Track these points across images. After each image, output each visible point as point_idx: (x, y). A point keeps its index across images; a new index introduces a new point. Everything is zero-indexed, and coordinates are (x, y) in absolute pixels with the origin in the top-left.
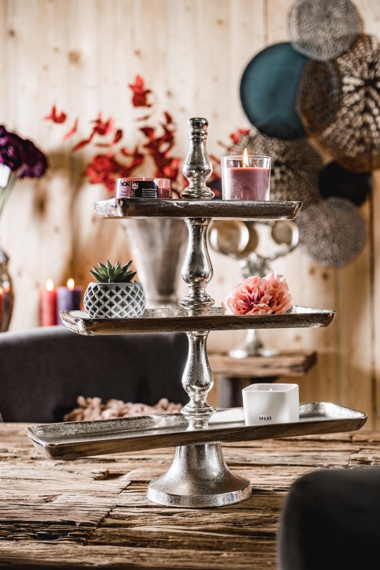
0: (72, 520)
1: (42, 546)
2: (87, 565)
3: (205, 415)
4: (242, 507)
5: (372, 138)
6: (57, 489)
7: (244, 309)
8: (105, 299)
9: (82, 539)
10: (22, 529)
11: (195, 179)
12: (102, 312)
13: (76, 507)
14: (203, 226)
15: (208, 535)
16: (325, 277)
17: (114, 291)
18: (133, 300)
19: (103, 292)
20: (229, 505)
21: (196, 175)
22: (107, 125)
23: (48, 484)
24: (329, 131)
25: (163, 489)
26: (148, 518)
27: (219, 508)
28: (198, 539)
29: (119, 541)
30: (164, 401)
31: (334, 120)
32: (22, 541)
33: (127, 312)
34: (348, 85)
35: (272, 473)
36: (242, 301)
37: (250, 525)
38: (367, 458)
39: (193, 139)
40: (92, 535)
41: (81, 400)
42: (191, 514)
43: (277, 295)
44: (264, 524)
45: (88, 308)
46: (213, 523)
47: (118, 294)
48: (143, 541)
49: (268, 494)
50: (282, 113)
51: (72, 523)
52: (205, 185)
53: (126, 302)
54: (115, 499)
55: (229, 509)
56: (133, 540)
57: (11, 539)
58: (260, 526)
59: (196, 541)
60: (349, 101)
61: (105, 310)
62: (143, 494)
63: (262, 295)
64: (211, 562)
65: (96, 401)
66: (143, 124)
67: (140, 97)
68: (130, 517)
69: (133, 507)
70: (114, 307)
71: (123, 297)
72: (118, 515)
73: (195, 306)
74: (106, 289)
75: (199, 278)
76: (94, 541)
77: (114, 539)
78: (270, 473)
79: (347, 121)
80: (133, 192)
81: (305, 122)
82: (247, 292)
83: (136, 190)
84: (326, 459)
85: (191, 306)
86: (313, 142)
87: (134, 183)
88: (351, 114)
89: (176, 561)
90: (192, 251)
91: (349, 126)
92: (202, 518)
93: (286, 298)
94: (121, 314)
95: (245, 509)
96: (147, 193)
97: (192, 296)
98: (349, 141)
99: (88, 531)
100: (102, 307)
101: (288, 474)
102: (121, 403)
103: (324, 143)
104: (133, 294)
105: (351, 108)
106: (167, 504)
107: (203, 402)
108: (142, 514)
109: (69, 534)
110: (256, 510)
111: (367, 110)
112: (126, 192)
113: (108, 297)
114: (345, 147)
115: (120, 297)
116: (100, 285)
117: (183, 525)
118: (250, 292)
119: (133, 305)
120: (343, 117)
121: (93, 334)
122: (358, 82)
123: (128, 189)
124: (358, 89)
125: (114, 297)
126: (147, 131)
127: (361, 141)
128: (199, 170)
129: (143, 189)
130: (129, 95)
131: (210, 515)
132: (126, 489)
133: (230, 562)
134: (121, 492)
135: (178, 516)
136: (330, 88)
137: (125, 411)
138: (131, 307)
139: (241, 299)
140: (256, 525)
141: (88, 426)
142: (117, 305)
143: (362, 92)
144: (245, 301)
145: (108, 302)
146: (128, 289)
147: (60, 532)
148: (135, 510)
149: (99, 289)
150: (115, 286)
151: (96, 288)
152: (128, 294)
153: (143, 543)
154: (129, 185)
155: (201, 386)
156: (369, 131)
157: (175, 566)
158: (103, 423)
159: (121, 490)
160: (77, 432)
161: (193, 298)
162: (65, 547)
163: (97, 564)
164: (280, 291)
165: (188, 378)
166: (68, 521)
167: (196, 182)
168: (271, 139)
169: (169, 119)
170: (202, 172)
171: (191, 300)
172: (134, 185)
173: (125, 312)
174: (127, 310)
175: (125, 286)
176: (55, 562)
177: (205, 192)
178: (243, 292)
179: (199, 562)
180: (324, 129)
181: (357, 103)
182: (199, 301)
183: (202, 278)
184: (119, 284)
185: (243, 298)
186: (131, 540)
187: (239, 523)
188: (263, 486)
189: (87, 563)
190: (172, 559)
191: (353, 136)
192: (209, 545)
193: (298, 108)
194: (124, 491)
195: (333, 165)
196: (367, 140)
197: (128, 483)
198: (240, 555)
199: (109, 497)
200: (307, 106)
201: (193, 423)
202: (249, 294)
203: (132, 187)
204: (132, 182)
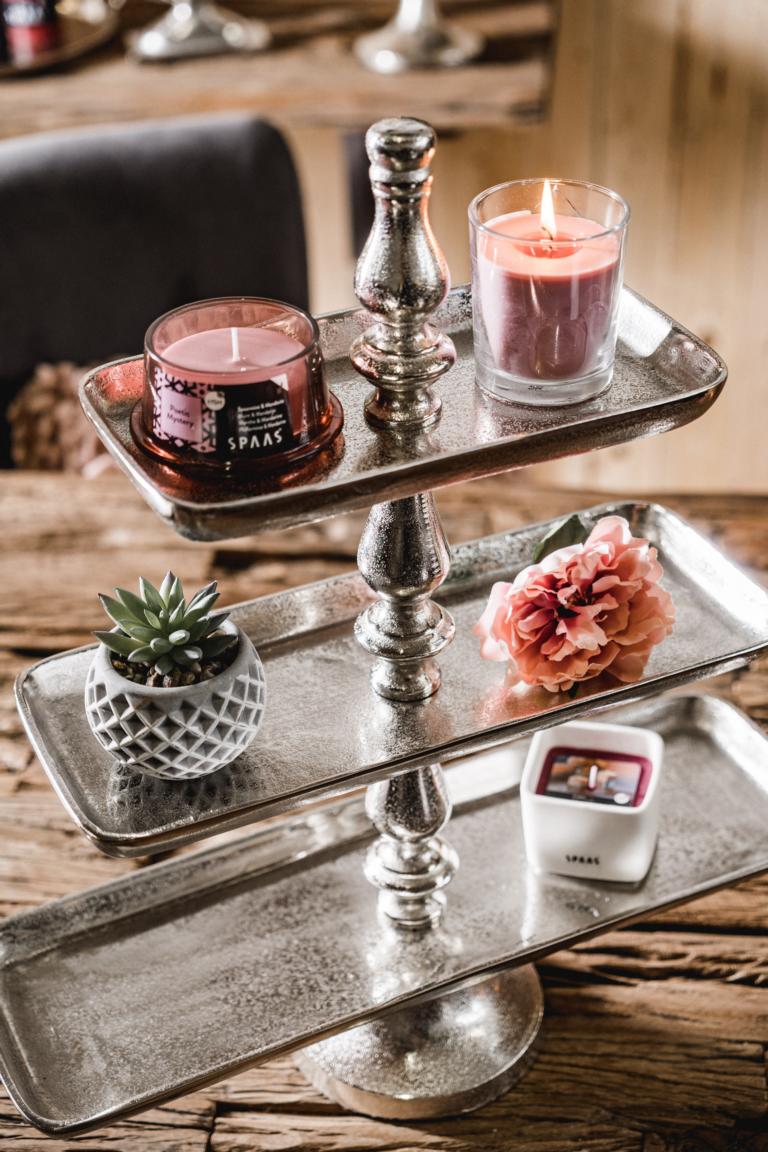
11: (396, 324)
12: (147, 764)
17: (177, 716)
18: (236, 724)
19: (143, 717)
21: (398, 312)
33: (220, 757)
36: (530, 618)
39: (388, 200)
43: (630, 591)
47: (191, 725)
61: (155, 762)
70: (180, 757)
71: (205, 729)
74: (152, 708)
80: (211, 417)
82: (545, 589)
83: (217, 412)
87: (210, 388)
93: (656, 599)
94: (201, 767)
96: (255, 418)
104: (232, 709)
112: (187, 414)
115: (196, 730)
116: (133, 695)
119: (234, 735)
123: (192, 406)
125: (179, 733)
128: (408, 297)
129: (239, 409)
142: (189, 753)
150: (178, 704)
161: (393, 635)
167: (398, 334)
170: (420, 299)
172: (211, 396)
173: (213, 760)
175: (208, 696)
178: (533, 590)
184: (191, 691)
203: (203, 401)
204: (205, 388)
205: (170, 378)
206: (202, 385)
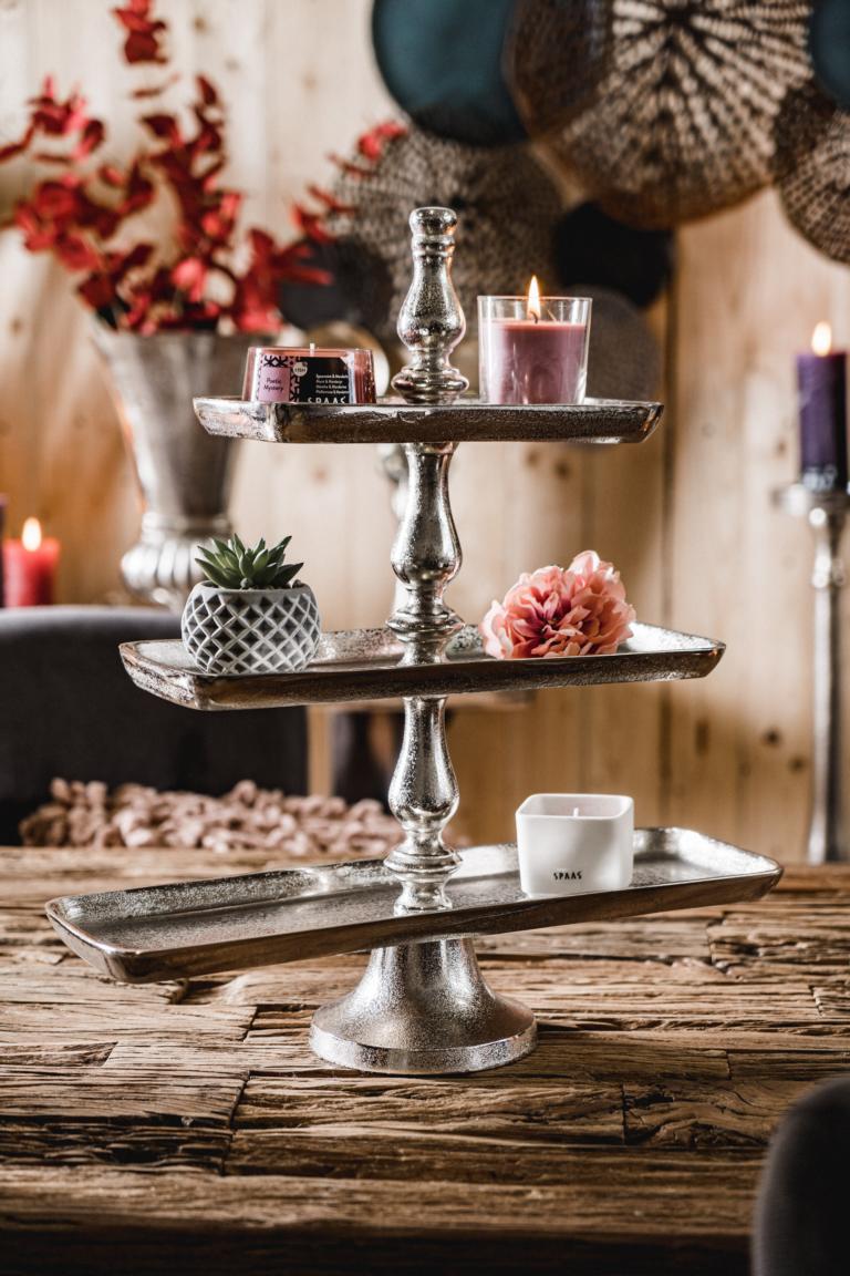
0: (172, 1112)
1: (130, 1179)
2: (251, 1225)
3: (440, 873)
4: (528, 1072)
5: (679, 149)
6: (97, 1029)
7: (527, 639)
8: (238, 627)
9: (213, 1159)
10: (71, 1137)
11: (427, 350)
12: (231, 655)
13: (164, 1076)
14: (442, 456)
15: (480, 1145)
16: (562, 471)
17: (258, 610)
18: (300, 628)
19: (232, 610)
20: (497, 1067)
21: (428, 340)
22: (68, 110)
23: (70, 1016)
24: (578, 129)
25: (348, 1031)
26: (331, 1102)
27: (478, 1074)
28: (463, 1155)
29: (294, 1164)
30: (246, 787)
31: (592, 102)
32: (84, 1168)
33: (286, 655)
34: (624, 19)
35: (553, 978)
36: (522, 622)
37: (562, 1118)
38: (745, 937)
39: (424, 257)
40: (229, 1149)
41: (59, 787)
42: (422, 1090)
43: (600, 606)
44: (591, 1115)
45: (194, 645)
46: (480, 1114)
47: (267, 617)
48: (345, 1162)
49: (572, 1039)
50: (471, 82)
51: (174, 1120)
52: (448, 364)
53: (284, 633)
54: (240, 1055)
55: (501, 1076)
56: (324, 1161)
57: (57, 1163)
58: (582, 1119)
59: (461, 1160)
60: (628, 58)
61: (238, 650)
62: (299, 1039)
63: (566, 607)
64: (516, 1214)
65: (96, 791)
66: (149, 107)
67: (143, 43)
68: (290, 1099)
69: (290, 1075)
70: (257, 645)
71: (278, 623)
72: (263, 1095)
73: (422, 634)
74: (239, 603)
75: (432, 573)
76: (238, 1163)
77: (281, 1157)
78: (549, 978)
79: (621, 107)
80: (296, 382)
81: (523, 104)
82: (533, 600)
83: (301, 378)
84: (659, 941)
85: (413, 635)
86: (541, 153)
87: (297, 361)
88: (633, 91)
89: (440, 1213)
90: (418, 512)
91: (626, 119)
92: (448, 1100)
93: (620, 614)
94: (273, 660)
95: (536, 1076)
96: (327, 385)
97: (414, 611)
98: (625, 154)
99: (220, 1139)
100: (230, 644)
101: (587, 980)
102: (150, 793)
103: (566, 158)
104: (298, 614)
105: (631, 75)
106: (364, 1068)
107: (435, 844)
108: (315, 1093)
109: (181, 1148)
110: (561, 1080)
111: (669, 81)
112: (279, 382)
113: (245, 622)
114: (616, 169)
115: (271, 622)
116: (224, 594)
117: (415, 1119)
118: (542, 599)
119: (298, 638)
120: (612, 98)
121: (213, 705)
122: (651, 14)
123: (283, 375)
124: (649, 28)
125: (258, 622)
126: (161, 125)
127: (652, 156)
128: (436, 328)
129: (318, 376)
130: (118, 35)
131: (463, 1092)
132: (251, 1027)
133: (554, 1213)
134: (245, 1035)
135: (394, 1096)
136: (584, 24)
137: (163, 812)
138: (294, 643)
139: (520, 617)
140: (573, 1117)
141: (177, 894)
142: (264, 640)
143: (658, 39)
144: (529, 618)
145: (244, 634)
146: (287, 604)
147: (158, 1143)
148: (296, 1082)
149: (223, 604)
150: (259, 599)
151: (214, 602)
152: (289, 616)
153: (347, 1165)
154: (286, 366)
155: (435, 809)
156: (673, 131)
157: (443, 1224)
158: (208, 888)
159: (242, 1031)
160: (154, 908)
161: (417, 615)
162: (187, 1182)
163: (271, 1223)
164: (607, 600)
165: (405, 791)
166: (163, 1115)
167: (427, 357)
168: (444, 143)
169: (209, 94)
170: (444, 333)
171: (414, 620)
172: (299, 365)
173: (281, 655)
174: (285, 650)
175: (281, 598)
176: (179, 1220)
177: (449, 379)
178: (524, 602)
179: (491, 1214)
180: (568, 123)
181: (646, 63)
182: (429, 624)
183: (440, 572)
184: (268, 592)
185: (524, 614)
186: (318, 1160)
187: (537, 1114)
188: (551, 1015)
189: (250, 1221)
190: (428, 1208)
191: (634, 143)
192: (491, 1168)
193: (508, 70)
194: (251, 1033)
195: (586, 209)
196: (666, 153)
197: (252, 1011)
198: (569, 1194)
199: (226, 1049)
200: (531, 66)
201: (414, 890)
202: (538, 605)
203: (292, 370)
204: (294, 360)
205: (268, 358)
206: (292, 357)
